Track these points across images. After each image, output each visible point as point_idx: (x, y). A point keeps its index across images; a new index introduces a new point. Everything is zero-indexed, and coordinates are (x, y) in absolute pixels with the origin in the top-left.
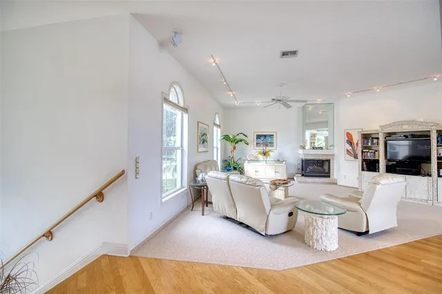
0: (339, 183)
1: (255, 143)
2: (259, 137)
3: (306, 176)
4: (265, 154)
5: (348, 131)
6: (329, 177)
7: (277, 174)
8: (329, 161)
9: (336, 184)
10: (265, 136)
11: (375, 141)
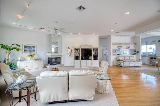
0: (64, 65)
1: (23, 50)
2: (26, 47)
3: (52, 65)
4: (31, 56)
5: (68, 47)
6: (60, 64)
7: (39, 66)
8: (60, 58)
9: (63, 66)
10: (30, 47)
11: (78, 50)
